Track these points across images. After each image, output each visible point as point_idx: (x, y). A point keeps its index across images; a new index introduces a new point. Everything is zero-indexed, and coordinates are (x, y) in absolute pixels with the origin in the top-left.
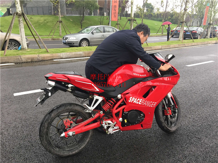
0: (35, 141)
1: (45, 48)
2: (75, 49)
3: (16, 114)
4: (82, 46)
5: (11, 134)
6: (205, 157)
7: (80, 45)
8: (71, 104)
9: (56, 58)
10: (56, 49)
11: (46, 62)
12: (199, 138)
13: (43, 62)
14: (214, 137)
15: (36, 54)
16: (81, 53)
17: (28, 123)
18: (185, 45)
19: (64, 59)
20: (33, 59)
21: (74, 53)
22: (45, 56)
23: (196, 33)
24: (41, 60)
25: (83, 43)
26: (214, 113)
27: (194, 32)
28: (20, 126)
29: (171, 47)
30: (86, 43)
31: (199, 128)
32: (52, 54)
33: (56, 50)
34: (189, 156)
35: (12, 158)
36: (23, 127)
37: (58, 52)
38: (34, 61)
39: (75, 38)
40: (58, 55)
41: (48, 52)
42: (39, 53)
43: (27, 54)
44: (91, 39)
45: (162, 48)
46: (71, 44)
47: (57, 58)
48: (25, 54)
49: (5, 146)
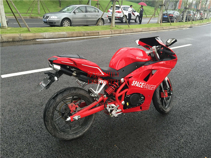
0: (35, 125)
1: (26, 27)
2: (58, 29)
3: (8, 97)
4: (64, 26)
5: (7, 118)
6: (199, 136)
7: (62, 25)
8: (75, 88)
9: (38, 38)
10: (38, 28)
11: (29, 42)
12: (191, 119)
13: (26, 42)
14: (203, 117)
15: (17, 33)
16: (64, 33)
17: (23, 106)
18: (163, 28)
19: (48, 39)
20: (15, 38)
21: (57, 33)
22: (27, 35)
23: (172, 16)
24: (23, 39)
25: (64, 23)
26: (200, 94)
27: (171, 15)
28: (15, 110)
29: (151, 30)
30: (68, 22)
31: (189, 109)
32: (35, 34)
33: (38, 30)
34: (185, 135)
35: (14, 143)
36: (19, 111)
37: (40, 32)
38: (15, 40)
39: (56, 17)
40: (41, 35)
41: (30, 31)
42: (21, 32)
43: (8, 33)
44: (73, 18)
45: (143, 31)
46: (52, 23)
47: (40, 38)
48: (6, 33)
49: (3, 131)
